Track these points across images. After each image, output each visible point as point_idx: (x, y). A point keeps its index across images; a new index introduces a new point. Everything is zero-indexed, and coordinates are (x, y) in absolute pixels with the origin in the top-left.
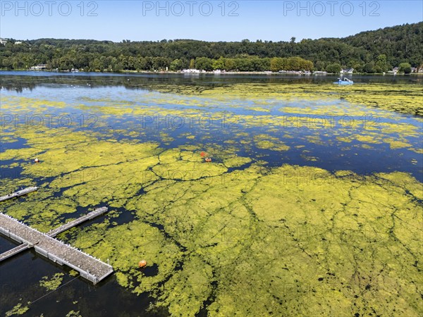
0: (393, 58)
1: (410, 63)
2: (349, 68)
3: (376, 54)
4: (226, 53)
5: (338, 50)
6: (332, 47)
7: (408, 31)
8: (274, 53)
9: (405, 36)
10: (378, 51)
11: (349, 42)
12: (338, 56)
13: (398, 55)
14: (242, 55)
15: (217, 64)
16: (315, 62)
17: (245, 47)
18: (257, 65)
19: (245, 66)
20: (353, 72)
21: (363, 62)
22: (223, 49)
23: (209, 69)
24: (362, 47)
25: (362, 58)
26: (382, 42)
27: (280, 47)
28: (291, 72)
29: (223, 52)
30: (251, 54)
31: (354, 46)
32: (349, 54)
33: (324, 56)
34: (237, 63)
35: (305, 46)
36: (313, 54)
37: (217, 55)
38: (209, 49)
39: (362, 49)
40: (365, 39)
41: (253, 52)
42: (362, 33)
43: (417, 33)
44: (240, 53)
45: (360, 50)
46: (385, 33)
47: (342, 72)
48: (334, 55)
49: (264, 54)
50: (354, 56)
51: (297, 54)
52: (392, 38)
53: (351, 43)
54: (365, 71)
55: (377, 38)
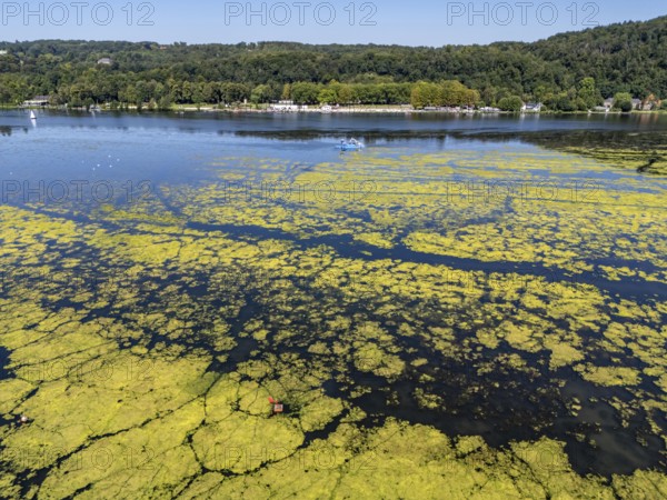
0: (607, 82)
1: (632, 92)
2: (536, 101)
3: (579, 75)
4: (341, 71)
5: (519, 68)
6: (510, 63)
7: (630, 35)
8: (418, 72)
9: (626, 45)
10: (582, 71)
11: (538, 52)
12: (519, 77)
13: (614, 77)
14: (367, 75)
15: (326, 95)
16: (483, 88)
17: (371, 62)
18: (390, 95)
19: (370, 97)
20: (542, 109)
21: (558, 89)
22: (335, 65)
23: (313, 102)
24: (557, 61)
25: (557, 82)
26: (589, 54)
27: (427, 62)
28: (443, 110)
29: (336, 71)
30: (381, 74)
31: (545, 59)
32: (537, 75)
33: (497, 77)
34: (358, 90)
35: (468, 60)
36: (479, 74)
37: (326, 76)
38: (314, 65)
39: (557, 65)
40: (563, 47)
41: (384, 70)
42: (559, 35)
43: (644, 39)
44: (364, 71)
45: (555, 67)
46: (595, 37)
47: (524, 108)
48: (513, 75)
49: (403, 73)
50: (545, 77)
51: (455, 73)
52: (606, 47)
53: (541, 54)
54: (559, 108)
55: (583, 46)
